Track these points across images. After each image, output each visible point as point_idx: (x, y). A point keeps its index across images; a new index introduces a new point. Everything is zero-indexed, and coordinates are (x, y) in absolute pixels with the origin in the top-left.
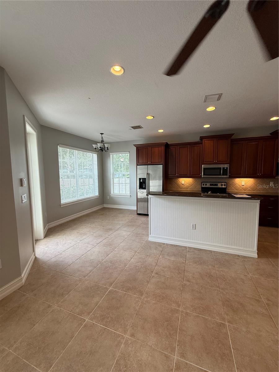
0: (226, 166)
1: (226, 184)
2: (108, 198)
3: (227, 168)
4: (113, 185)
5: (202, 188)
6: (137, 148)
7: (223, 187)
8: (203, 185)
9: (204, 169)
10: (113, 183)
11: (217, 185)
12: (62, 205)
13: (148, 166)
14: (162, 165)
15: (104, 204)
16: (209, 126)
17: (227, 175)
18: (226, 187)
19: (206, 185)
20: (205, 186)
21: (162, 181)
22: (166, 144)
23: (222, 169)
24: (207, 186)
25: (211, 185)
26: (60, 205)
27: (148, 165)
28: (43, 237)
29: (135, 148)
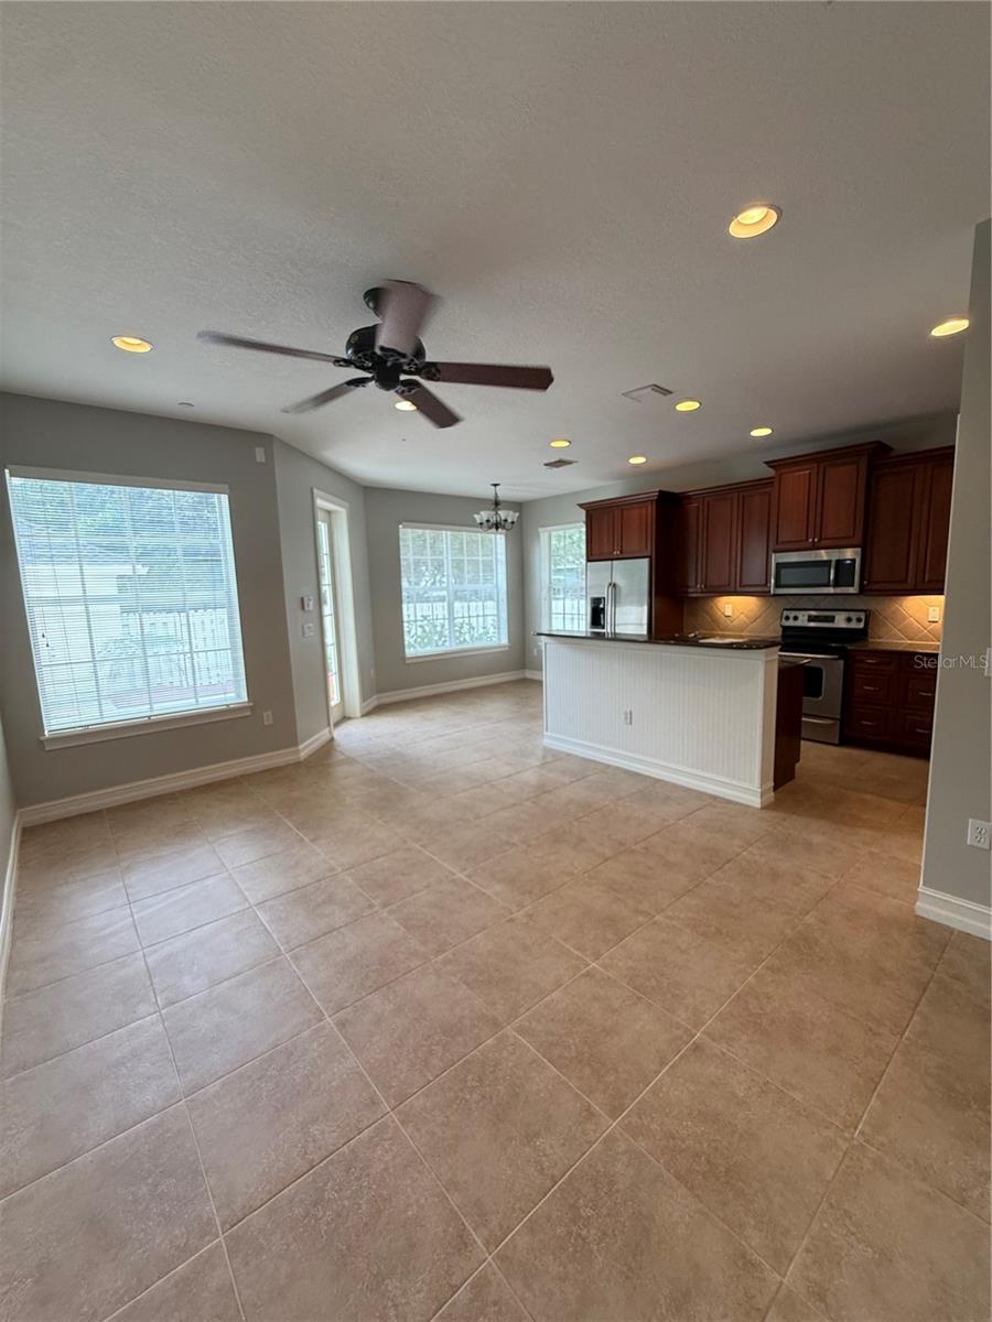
0: (849, 554)
1: (863, 617)
2: (535, 654)
3: (853, 561)
4: (550, 619)
5: (785, 629)
6: (587, 512)
7: (854, 625)
8: (787, 618)
9: (778, 565)
10: (551, 613)
11: (832, 619)
12: (409, 658)
13: (615, 562)
14: (646, 561)
15: (525, 668)
16: (767, 432)
17: (852, 585)
18: (861, 625)
19: (796, 618)
20: (791, 623)
21: (646, 608)
22: (659, 496)
23: (833, 564)
24: (798, 623)
25: (811, 619)
26: (404, 658)
27: (612, 560)
28: (359, 715)
29: (583, 512)
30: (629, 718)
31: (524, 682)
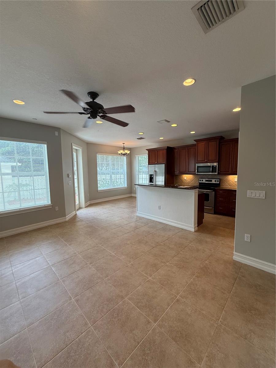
0: (215, 164)
1: (219, 180)
2: (135, 189)
3: (216, 166)
5: (199, 183)
6: (148, 151)
7: (217, 182)
8: (200, 180)
9: (198, 166)
11: (211, 181)
14: (164, 165)
15: (132, 193)
16: (194, 132)
17: (216, 172)
18: (219, 183)
20: (201, 182)
21: (164, 177)
22: (167, 148)
23: (211, 167)
24: (203, 182)
25: (206, 181)
26: (98, 191)
27: (155, 164)
28: (84, 207)
30: (160, 208)
31: (131, 197)
